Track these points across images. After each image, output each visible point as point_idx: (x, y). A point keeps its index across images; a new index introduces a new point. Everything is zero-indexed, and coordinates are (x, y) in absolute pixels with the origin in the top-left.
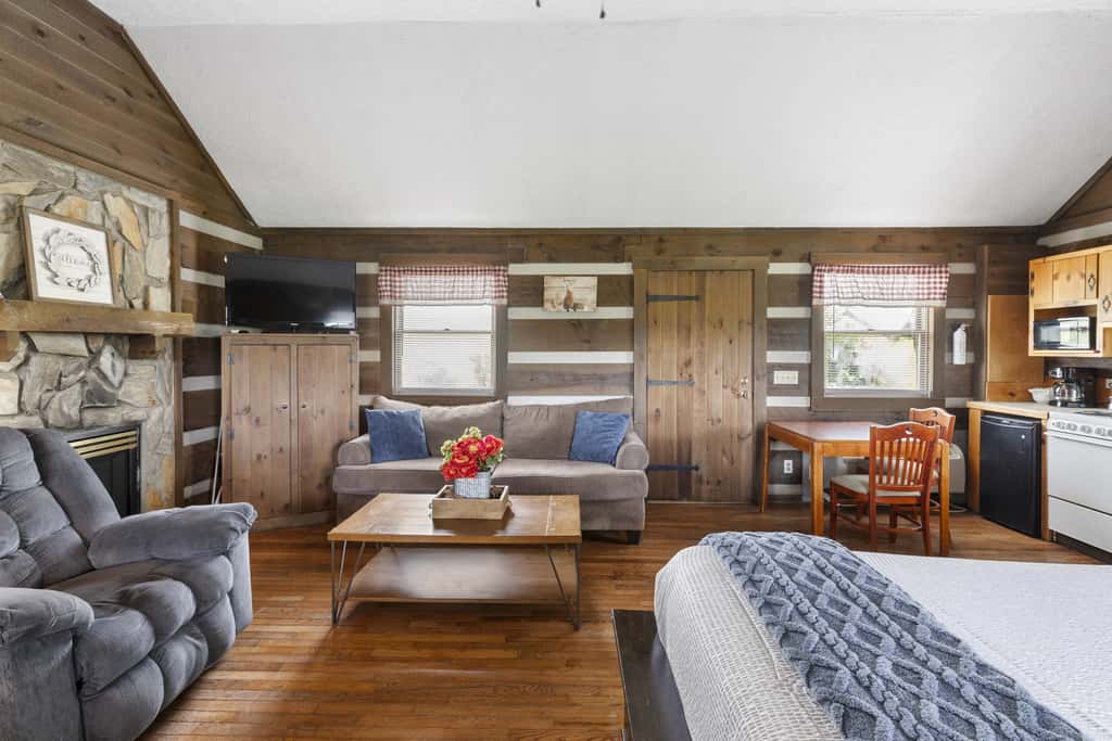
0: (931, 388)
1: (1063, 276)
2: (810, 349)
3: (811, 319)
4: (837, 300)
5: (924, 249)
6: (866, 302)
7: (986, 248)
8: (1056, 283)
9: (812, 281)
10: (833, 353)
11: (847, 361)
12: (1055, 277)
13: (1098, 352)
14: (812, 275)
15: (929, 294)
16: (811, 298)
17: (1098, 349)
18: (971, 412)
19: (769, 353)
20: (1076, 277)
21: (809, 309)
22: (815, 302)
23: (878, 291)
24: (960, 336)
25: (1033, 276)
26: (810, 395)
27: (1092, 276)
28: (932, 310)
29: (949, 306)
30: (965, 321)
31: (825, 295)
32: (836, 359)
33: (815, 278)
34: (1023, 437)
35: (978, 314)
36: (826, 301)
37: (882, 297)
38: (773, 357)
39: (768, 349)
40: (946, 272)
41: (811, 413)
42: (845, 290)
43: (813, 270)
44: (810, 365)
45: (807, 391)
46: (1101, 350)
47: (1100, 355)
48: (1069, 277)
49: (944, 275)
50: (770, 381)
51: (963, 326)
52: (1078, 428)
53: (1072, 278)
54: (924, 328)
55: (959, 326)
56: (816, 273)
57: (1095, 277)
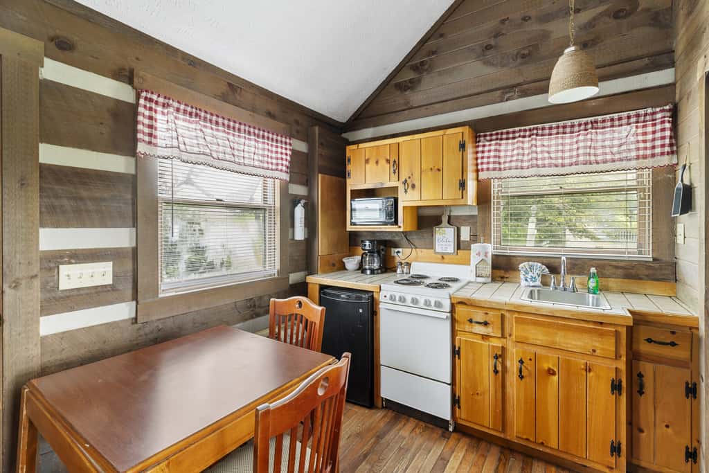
0: (278, 267)
1: (372, 162)
2: (135, 224)
3: (135, 177)
4: (176, 152)
5: (270, 115)
6: (216, 163)
7: (317, 129)
8: (368, 166)
9: (136, 114)
10: (173, 229)
11: (191, 242)
12: (367, 161)
13: (400, 227)
14: (137, 104)
15: (277, 164)
16: (135, 141)
17: (399, 224)
18: (310, 286)
19: (44, 232)
20: (382, 162)
21: (132, 160)
22: (141, 148)
23: (229, 150)
24: (299, 211)
25: (349, 160)
26: (135, 298)
27: (395, 162)
28: (277, 181)
29: (291, 181)
30: (303, 197)
31: (159, 142)
32: (176, 238)
33: (141, 109)
34: (361, 311)
35: (310, 191)
36: (160, 151)
37: (232, 159)
38: (52, 239)
39: (43, 225)
40: (290, 144)
41: (136, 326)
42: (187, 141)
43: (138, 97)
44: (135, 251)
45: (129, 292)
46: (402, 225)
47: (401, 230)
48: (377, 162)
49: (288, 147)
50: (50, 287)
51: (303, 202)
52: (397, 298)
53: (379, 162)
54: (270, 202)
55: (299, 202)
56: (142, 101)
57: (397, 162)
